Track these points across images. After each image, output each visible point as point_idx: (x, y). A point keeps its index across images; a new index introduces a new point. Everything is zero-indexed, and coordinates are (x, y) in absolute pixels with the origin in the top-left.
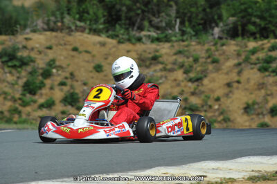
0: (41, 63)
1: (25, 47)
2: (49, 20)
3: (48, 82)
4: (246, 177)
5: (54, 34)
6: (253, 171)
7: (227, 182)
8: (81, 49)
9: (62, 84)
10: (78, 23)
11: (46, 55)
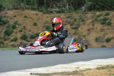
0: (12, 23)
1: (5, 16)
2: (14, 5)
3: (15, 30)
4: (95, 68)
5: (17, 11)
6: (98, 65)
7: (88, 70)
8: (28, 16)
9: (21, 31)
10: (27, 6)
11: (14, 19)
